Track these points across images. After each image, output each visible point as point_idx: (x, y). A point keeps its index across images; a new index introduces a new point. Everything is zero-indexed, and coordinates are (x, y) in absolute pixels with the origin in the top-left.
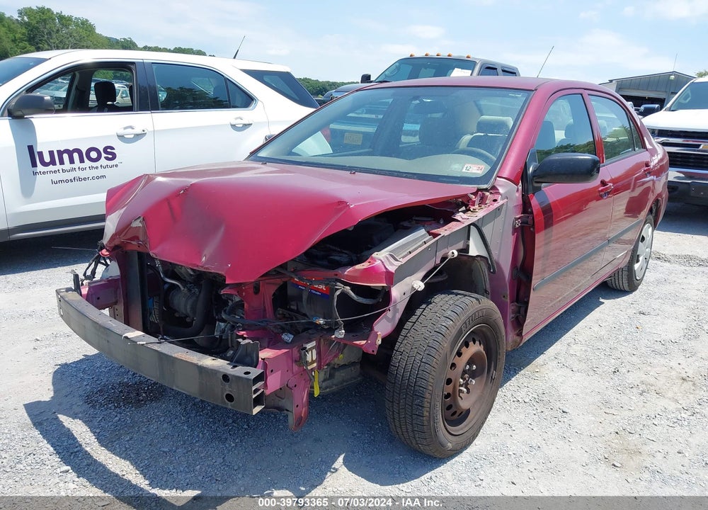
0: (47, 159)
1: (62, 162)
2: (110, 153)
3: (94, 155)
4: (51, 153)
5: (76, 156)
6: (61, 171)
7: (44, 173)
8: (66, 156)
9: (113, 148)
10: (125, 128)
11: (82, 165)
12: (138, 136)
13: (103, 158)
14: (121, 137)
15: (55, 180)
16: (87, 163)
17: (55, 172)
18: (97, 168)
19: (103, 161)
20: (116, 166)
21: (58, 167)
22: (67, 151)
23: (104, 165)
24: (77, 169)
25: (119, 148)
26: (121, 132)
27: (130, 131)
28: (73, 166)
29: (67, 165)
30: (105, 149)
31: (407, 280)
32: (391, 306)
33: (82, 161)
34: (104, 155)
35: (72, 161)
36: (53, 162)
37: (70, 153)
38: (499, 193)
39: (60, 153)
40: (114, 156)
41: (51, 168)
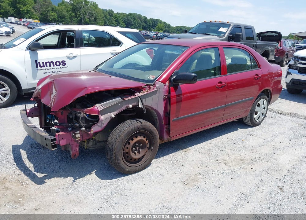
0: (42, 65)
1: (47, 66)
2: (64, 63)
3: (58, 64)
4: (43, 63)
5: (52, 64)
6: (46, 69)
7: (40, 70)
8: (48, 64)
9: (65, 61)
10: (70, 54)
11: (54, 67)
12: (74, 57)
13: (61, 65)
14: (68, 57)
15: (44, 72)
16: (56, 66)
17: (44, 69)
18: (59, 68)
19: (61, 66)
20: (66, 68)
21: (45, 68)
22: (48, 62)
23: (61, 67)
24: (52, 69)
25: (67, 61)
26: (68, 55)
27: (71, 55)
28: (50, 67)
29: (48, 67)
30: (62, 62)
31: (109, 114)
32: (100, 122)
33: (54, 66)
34: (61, 64)
35: (50, 66)
36: (44, 66)
37: (50, 63)
38: (155, 86)
39: (46, 63)
40: (65, 64)
41: (43, 68)
